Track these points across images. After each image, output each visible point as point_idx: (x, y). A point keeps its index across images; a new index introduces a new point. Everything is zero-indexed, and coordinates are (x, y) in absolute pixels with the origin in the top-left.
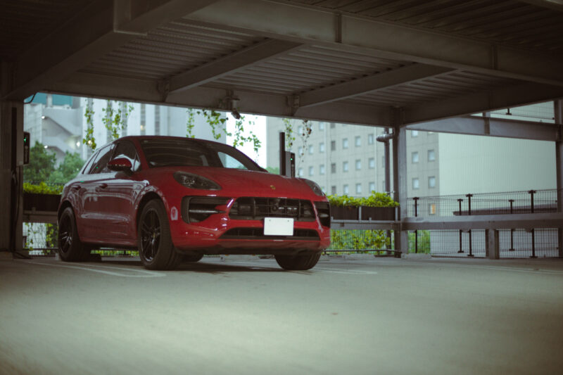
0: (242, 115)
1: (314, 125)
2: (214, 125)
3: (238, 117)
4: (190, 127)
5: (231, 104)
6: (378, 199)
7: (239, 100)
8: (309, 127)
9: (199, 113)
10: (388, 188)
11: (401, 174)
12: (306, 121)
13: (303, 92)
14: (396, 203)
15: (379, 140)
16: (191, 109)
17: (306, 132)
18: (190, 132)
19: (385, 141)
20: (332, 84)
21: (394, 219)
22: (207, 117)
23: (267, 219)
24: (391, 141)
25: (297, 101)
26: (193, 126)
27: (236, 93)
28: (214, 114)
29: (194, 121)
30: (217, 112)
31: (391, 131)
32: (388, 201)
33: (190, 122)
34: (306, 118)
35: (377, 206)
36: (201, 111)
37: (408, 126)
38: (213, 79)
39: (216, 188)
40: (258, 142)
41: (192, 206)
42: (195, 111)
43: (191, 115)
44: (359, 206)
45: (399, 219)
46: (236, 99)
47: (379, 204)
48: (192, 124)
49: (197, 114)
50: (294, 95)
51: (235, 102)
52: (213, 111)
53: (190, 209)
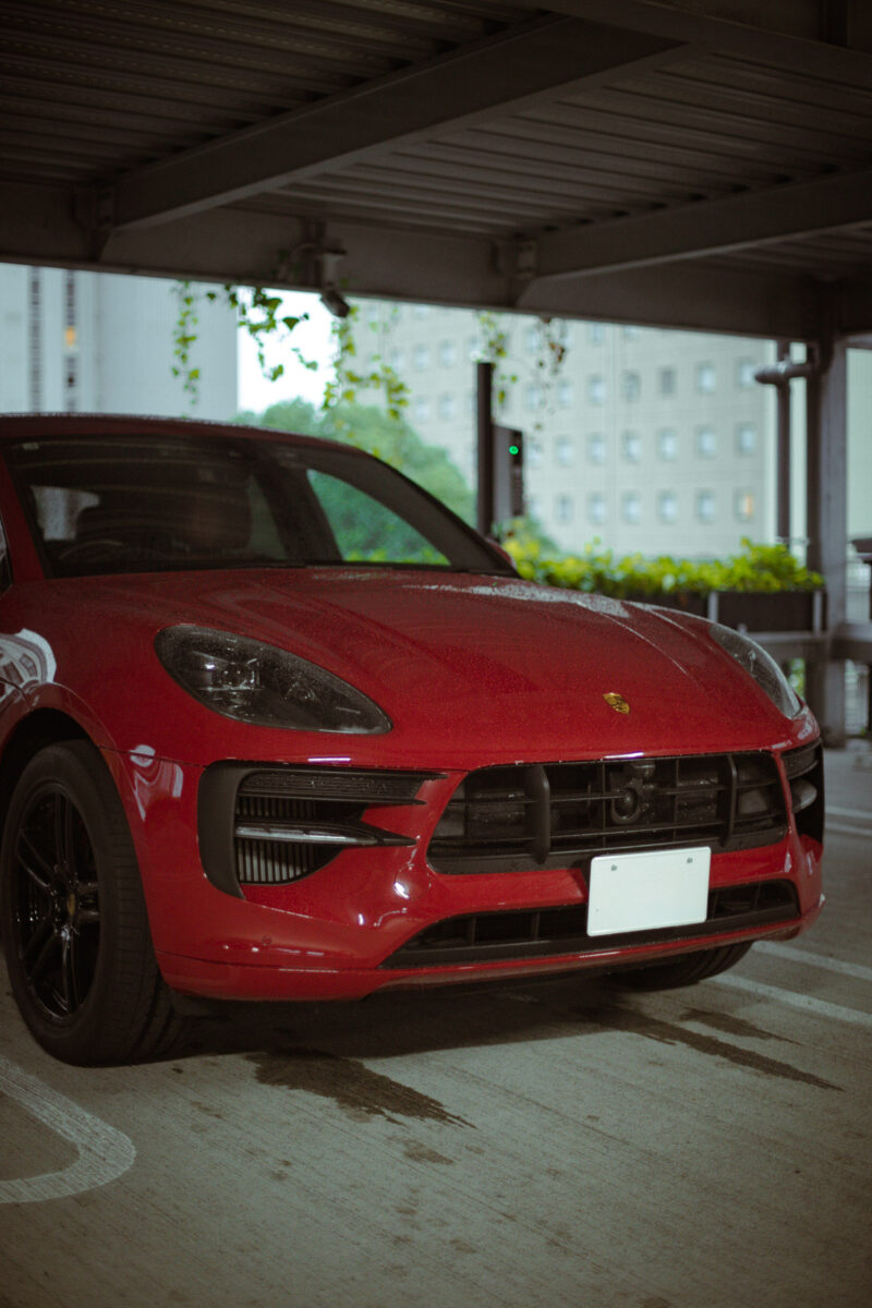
0: (352, 301)
1: (577, 333)
2: (261, 335)
3: (343, 311)
4: (185, 341)
5: (319, 268)
6: (761, 565)
7: (342, 252)
8: (556, 338)
9: (212, 296)
10: (784, 528)
11: (827, 486)
12: (548, 321)
13: (550, 229)
14: (816, 578)
15: (764, 379)
16: (187, 281)
17: (548, 356)
18: (184, 357)
19: (781, 384)
20: (619, 214)
21: (809, 627)
22: (237, 309)
23: (601, 866)
24: (798, 387)
25: (528, 259)
26: (193, 338)
27: (333, 231)
28: (261, 301)
29: (195, 321)
30: (271, 293)
31: (798, 352)
32: (791, 570)
33: (182, 324)
34: (547, 310)
35: (761, 586)
36: (218, 288)
37: (853, 339)
38: (272, 185)
39: (365, 720)
40: (400, 388)
41: (252, 809)
42: (200, 289)
43: (188, 300)
44: (709, 589)
45: (824, 627)
46: (337, 251)
47: (768, 583)
48: (191, 331)
49: (205, 302)
50: (519, 237)
51: (331, 262)
52: (258, 292)
53: (240, 820)
